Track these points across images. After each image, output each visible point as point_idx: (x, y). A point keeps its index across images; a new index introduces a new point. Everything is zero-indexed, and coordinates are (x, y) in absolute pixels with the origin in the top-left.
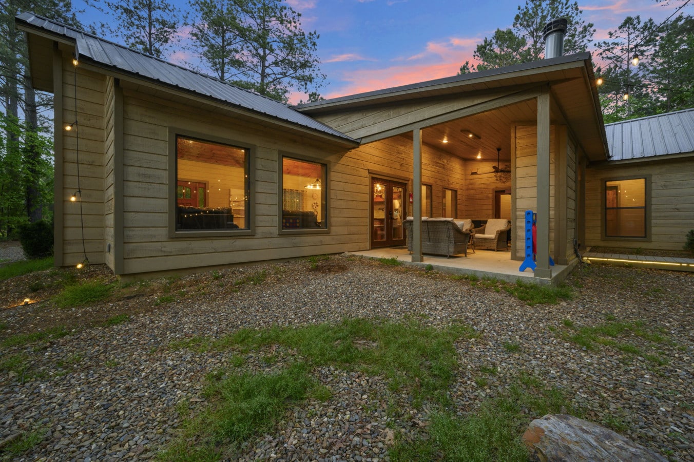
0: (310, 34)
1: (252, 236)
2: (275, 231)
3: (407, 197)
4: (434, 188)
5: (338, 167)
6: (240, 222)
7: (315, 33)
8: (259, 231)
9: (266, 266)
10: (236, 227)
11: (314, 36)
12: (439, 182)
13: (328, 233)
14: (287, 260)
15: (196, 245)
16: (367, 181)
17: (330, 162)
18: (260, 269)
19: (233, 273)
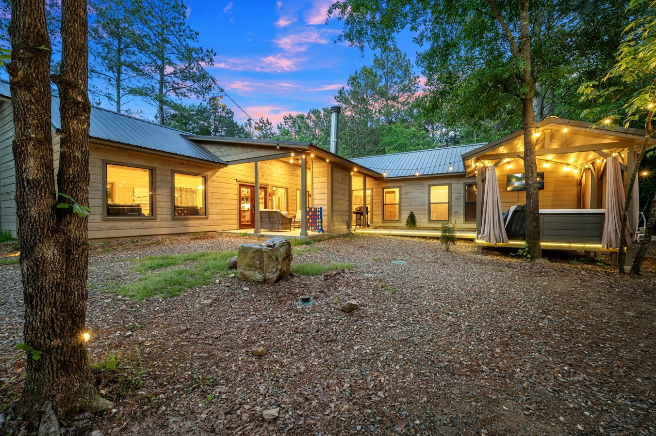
0: (207, 51)
1: (154, 219)
2: (169, 217)
3: (268, 196)
4: (289, 190)
5: (214, 178)
6: (146, 211)
7: (212, 51)
8: (159, 217)
9: (164, 237)
10: (144, 215)
11: (211, 53)
12: (294, 186)
13: (207, 219)
14: (179, 234)
15: (119, 224)
16: (236, 187)
17: (208, 176)
18: (160, 238)
19: (143, 240)
